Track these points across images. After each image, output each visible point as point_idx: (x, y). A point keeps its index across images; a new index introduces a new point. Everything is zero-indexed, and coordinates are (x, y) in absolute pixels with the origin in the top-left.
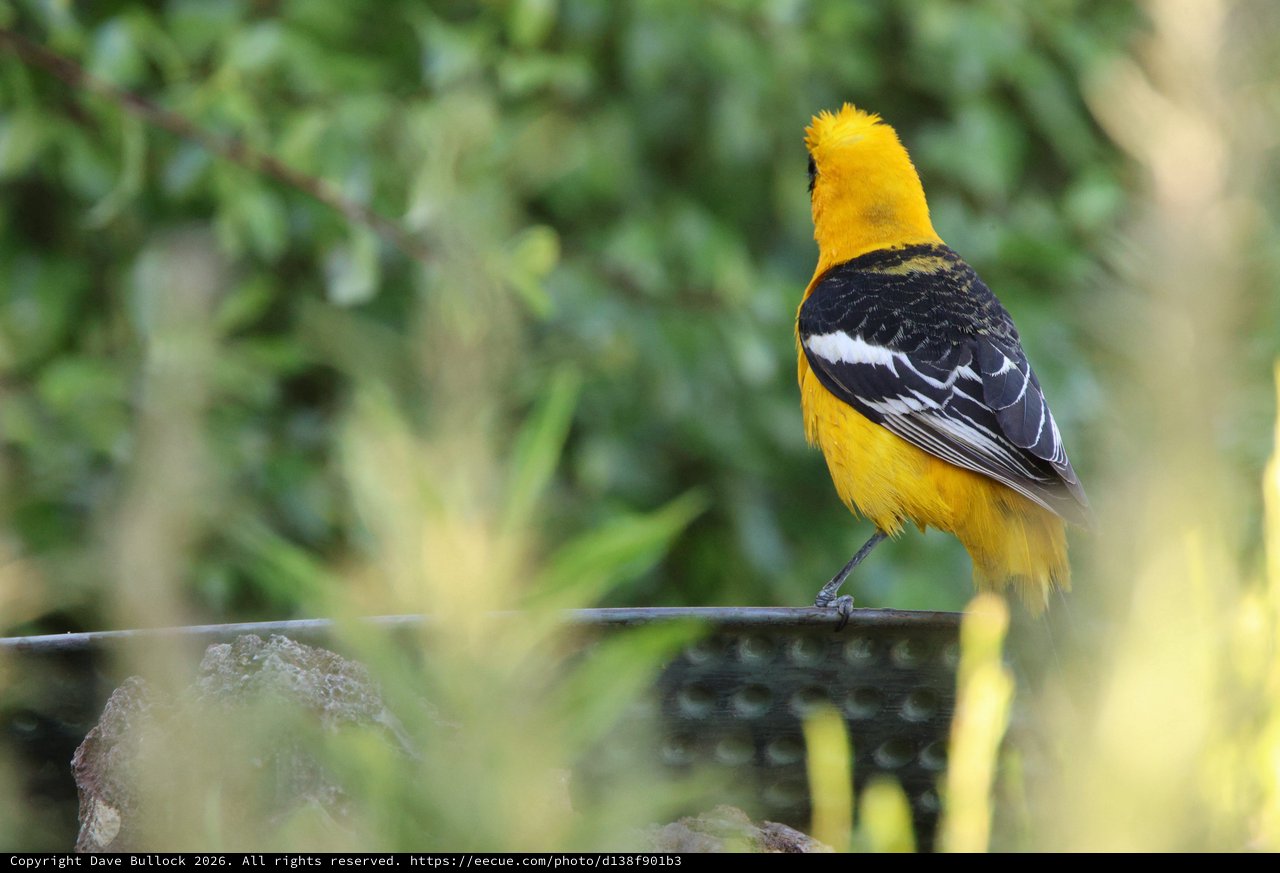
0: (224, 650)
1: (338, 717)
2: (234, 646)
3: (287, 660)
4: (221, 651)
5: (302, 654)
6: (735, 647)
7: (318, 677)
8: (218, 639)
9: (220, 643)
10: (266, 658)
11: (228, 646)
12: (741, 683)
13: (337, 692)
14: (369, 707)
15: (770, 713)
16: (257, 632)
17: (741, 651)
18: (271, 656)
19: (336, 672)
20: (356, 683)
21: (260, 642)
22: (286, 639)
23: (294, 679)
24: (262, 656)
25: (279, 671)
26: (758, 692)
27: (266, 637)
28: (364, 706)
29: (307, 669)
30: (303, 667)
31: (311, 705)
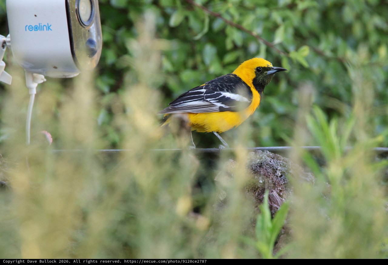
3: (268, 157)
4: (252, 154)
5: (272, 155)
7: (276, 161)
8: (251, 151)
10: (263, 156)
11: (254, 153)
13: (280, 165)
14: (288, 169)
19: (280, 160)
20: (285, 163)
21: (262, 152)
22: (268, 152)
23: (270, 162)
24: (262, 155)
28: (287, 169)
29: (273, 159)
30: (272, 159)
31: (274, 168)
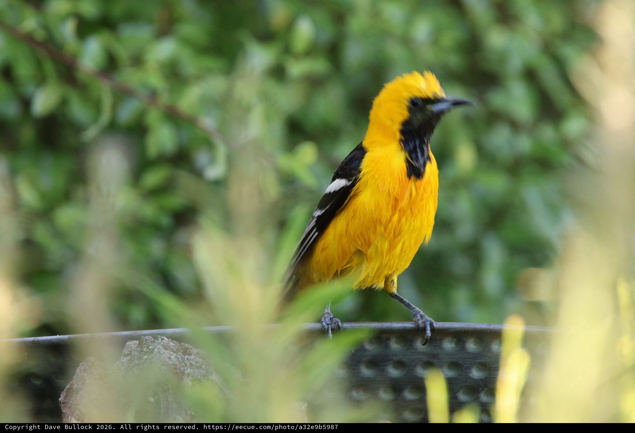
0: (135, 344)
1: (192, 377)
2: (140, 342)
3: (166, 349)
4: (133, 344)
5: (174, 346)
6: (388, 342)
7: (182, 357)
8: (132, 338)
9: (133, 340)
10: (156, 348)
11: (137, 342)
12: (391, 360)
13: (191, 365)
14: (207, 372)
15: (405, 375)
16: (151, 335)
17: (391, 344)
18: (158, 347)
19: (190, 354)
20: (200, 360)
21: (153, 339)
22: (165, 338)
23: (170, 358)
24: (154, 347)
25: (162, 354)
26: (400, 364)
27: (155, 337)
28: (204, 371)
29: (176, 353)
30: (174, 352)
31: (178, 371)
